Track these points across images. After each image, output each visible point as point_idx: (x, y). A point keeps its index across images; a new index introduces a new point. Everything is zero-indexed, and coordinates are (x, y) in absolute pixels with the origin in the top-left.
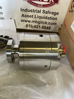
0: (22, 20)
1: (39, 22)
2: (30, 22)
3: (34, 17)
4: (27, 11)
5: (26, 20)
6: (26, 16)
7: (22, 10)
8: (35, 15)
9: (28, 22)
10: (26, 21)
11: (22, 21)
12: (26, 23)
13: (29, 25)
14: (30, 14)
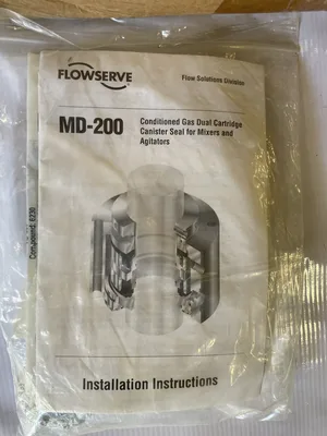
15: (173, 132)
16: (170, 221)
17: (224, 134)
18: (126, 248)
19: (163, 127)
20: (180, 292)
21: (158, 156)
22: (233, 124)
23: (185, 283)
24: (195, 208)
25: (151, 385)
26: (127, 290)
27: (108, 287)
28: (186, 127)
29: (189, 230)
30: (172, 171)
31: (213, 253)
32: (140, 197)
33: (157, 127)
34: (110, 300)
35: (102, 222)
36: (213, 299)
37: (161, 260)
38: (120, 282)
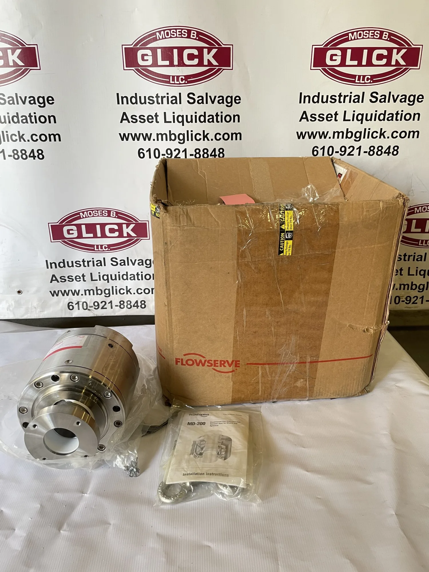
0: (55, 292)
1: (107, 292)
2: (78, 294)
3: (88, 278)
4: (64, 266)
5: (65, 291)
6: (63, 279)
7: (49, 265)
8: (91, 274)
9: (74, 295)
10: (65, 293)
11: (54, 294)
12: (66, 299)
13: (78, 303)
14: (76, 271)
15: (219, 423)
16: (217, 440)
17: (234, 423)
18: (202, 446)
19: (217, 423)
20: (218, 454)
21: (215, 428)
22: (238, 422)
23: (220, 452)
24: (225, 438)
25: (205, 474)
26: (201, 454)
27: (195, 454)
28: (223, 422)
29: (222, 442)
30: (219, 431)
31: (229, 447)
32: (208, 436)
33: (215, 423)
34: (195, 456)
35: (196, 442)
36: (228, 455)
37: (213, 448)
38: (199, 453)
